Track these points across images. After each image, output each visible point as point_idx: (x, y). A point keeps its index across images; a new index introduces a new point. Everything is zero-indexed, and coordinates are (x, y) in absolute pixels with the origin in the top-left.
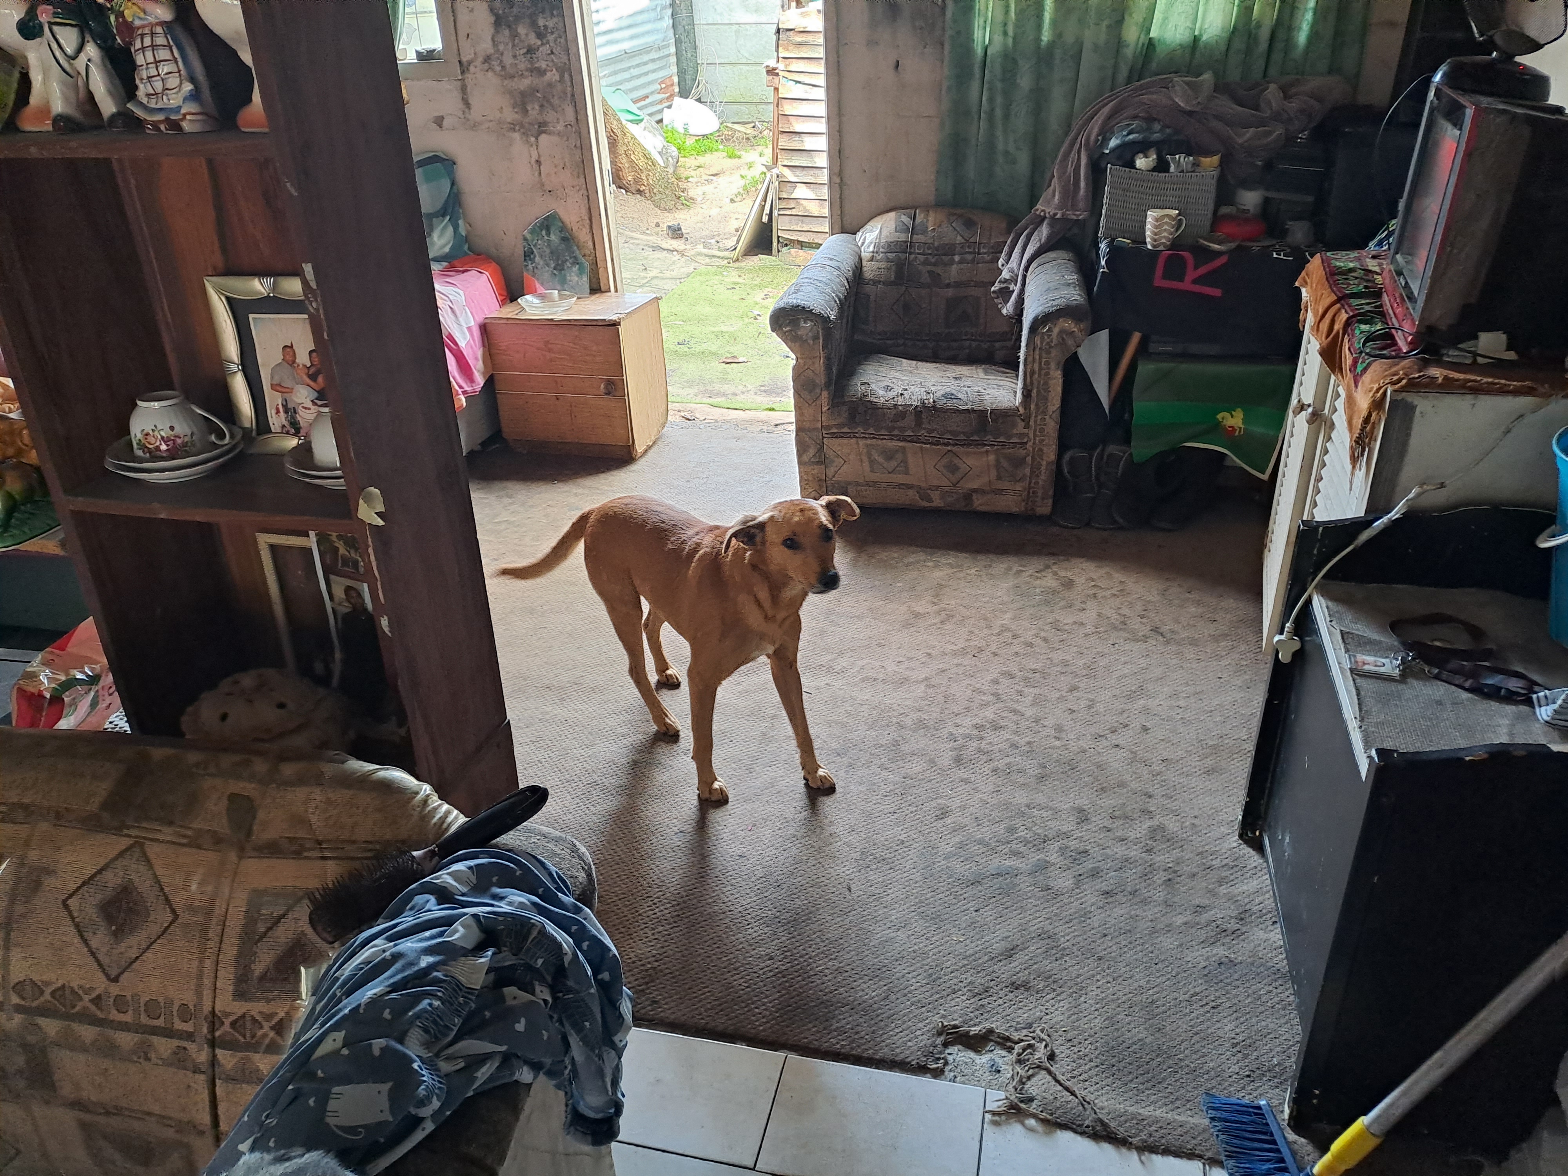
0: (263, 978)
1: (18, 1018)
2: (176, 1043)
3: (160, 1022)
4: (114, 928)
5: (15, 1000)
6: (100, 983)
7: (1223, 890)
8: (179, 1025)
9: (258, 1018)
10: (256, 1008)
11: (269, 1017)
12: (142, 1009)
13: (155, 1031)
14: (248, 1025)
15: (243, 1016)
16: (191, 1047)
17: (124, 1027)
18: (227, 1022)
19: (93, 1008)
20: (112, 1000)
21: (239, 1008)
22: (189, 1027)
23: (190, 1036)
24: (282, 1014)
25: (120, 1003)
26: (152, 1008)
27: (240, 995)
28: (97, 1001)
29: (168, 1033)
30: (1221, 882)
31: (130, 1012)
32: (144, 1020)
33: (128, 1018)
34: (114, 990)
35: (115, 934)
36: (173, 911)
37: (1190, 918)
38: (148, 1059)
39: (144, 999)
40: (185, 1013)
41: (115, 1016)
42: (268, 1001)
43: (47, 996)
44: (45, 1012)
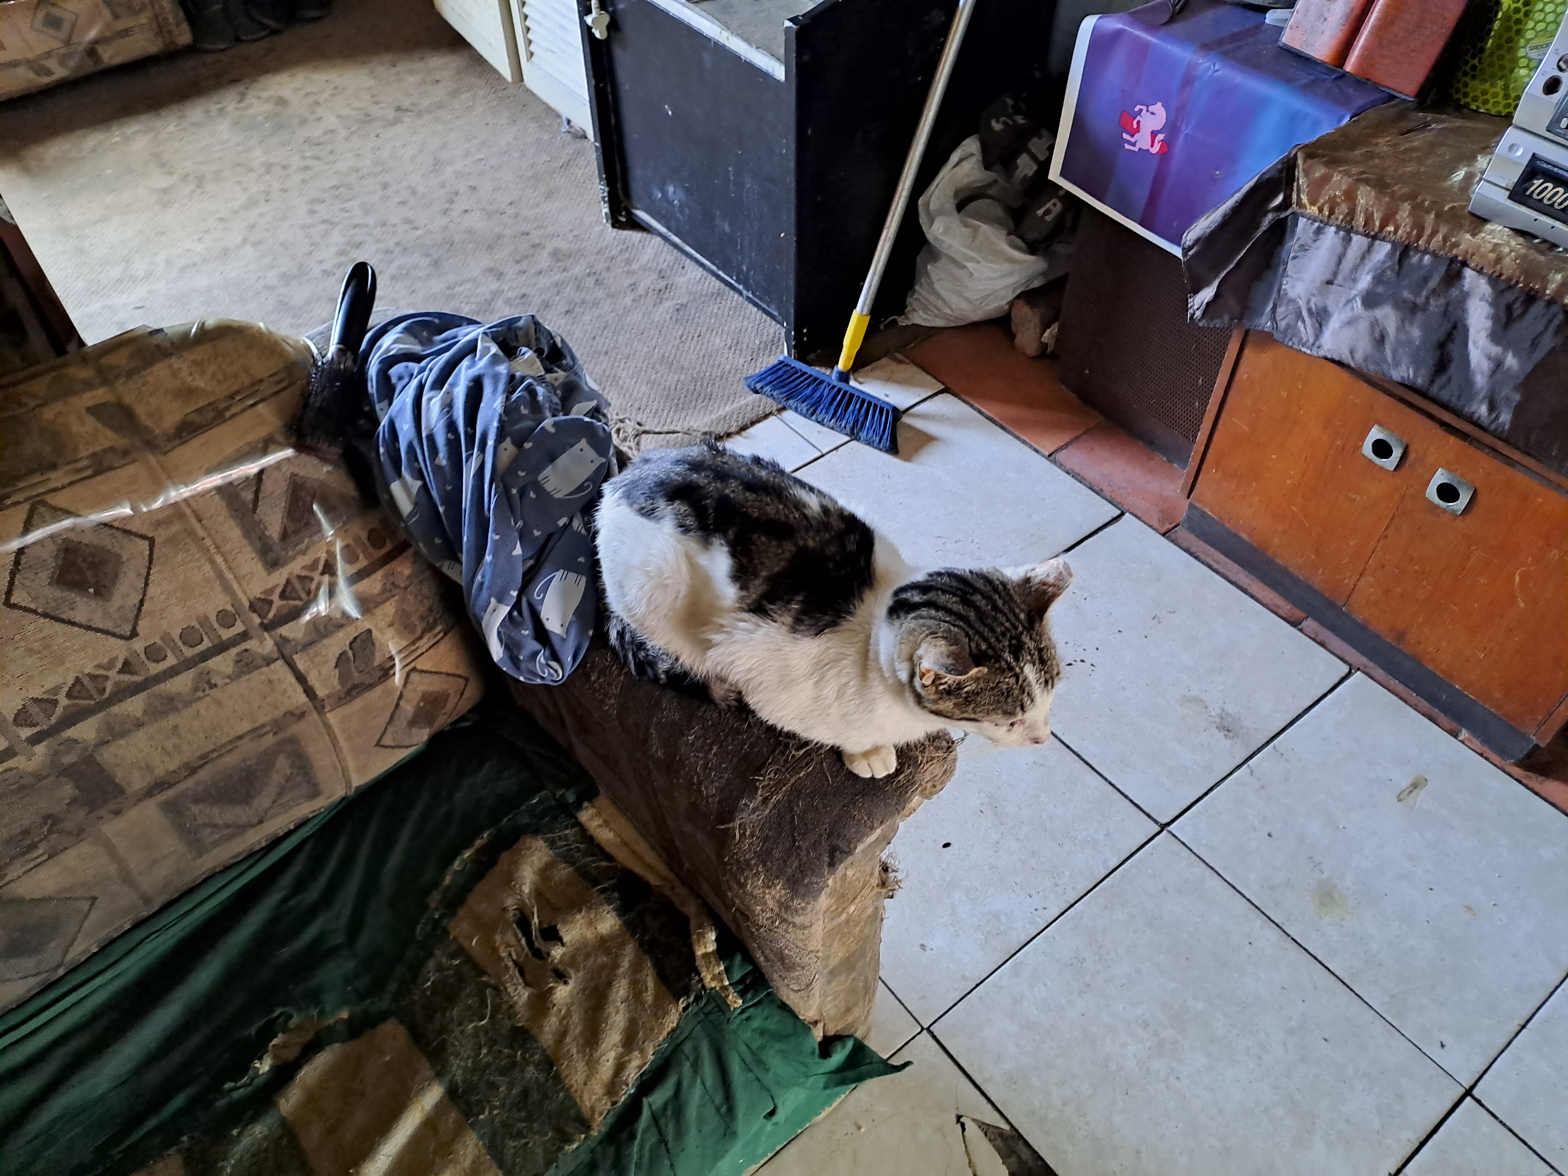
0: (284, 536)
1: (40, 749)
2: (234, 651)
3: (207, 644)
4: (91, 590)
5: (26, 733)
6: (118, 650)
7: (635, 267)
8: (226, 634)
9: (303, 573)
10: (296, 567)
11: (314, 565)
12: (180, 643)
13: (205, 656)
14: (298, 585)
15: (288, 582)
16: (251, 644)
17: (173, 672)
18: (275, 597)
19: (126, 678)
20: (143, 656)
21: (280, 577)
22: (239, 628)
23: (244, 636)
24: (323, 556)
25: (154, 653)
26: (189, 637)
27: (273, 565)
28: (127, 667)
29: (221, 648)
30: (628, 262)
31: (169, 654)
32: (189, 652)
33: (171, 661)
34: (138, 645)
35: (98, 594)
36: (143, 537)
37: (632, 296)
38: (213, 686)
39: (176, 634)
40: (226, 619)
41: (155, 669)
42: (304, 552)
43: (63, 701)
44: (71, 719)
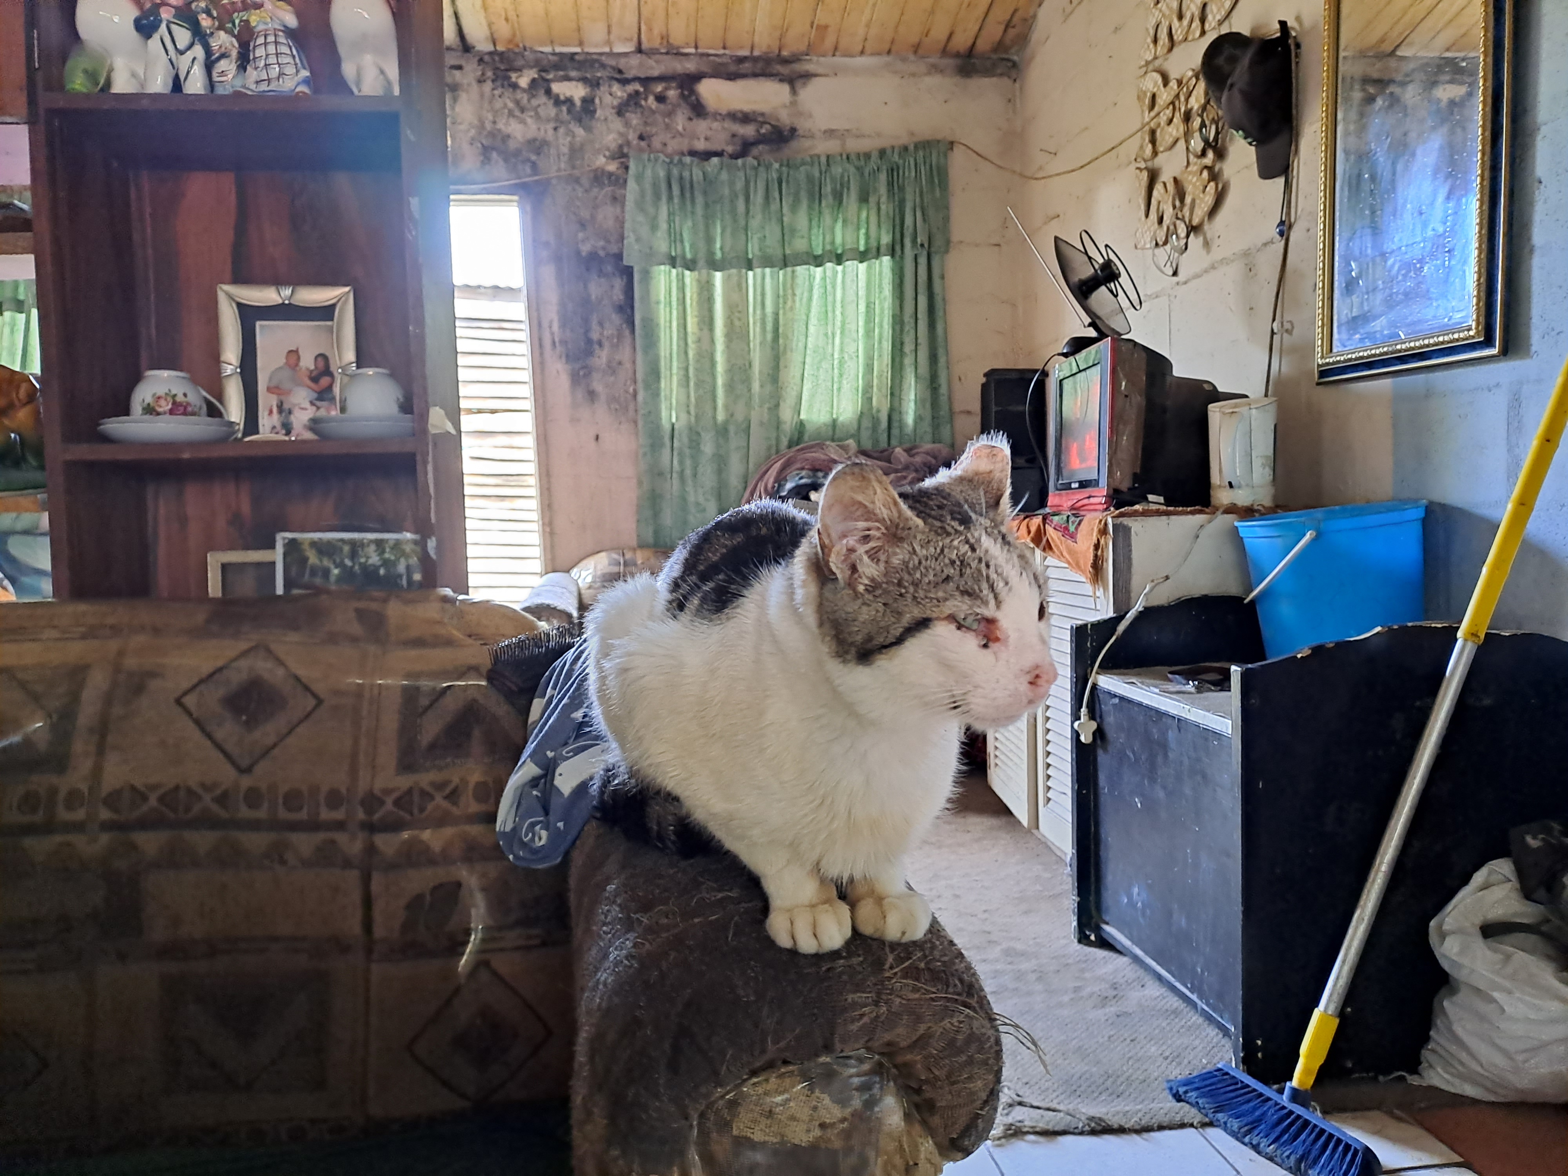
0: (432, 747)
1: (105, 838)
2: (321, 836)
3: (303, 815)
4: (244, 718)
5: (105, 814)
6: (226, 775)
8: (326, 815)
9: (429, 789)
10: (425, 779)
11: (440, 786)
12: (280, 801)
13: (294, 826)
14: (416, 798)
15: (410, 791)
16: (341, 838)
17: (255, 825)
18: (389, 801)
19: (215, 808)
20: (241, 795)
21: (404, 782)
22: (339, 815)
23: (340, 826)
24: (456, 780)
25: (253, 797)
26: (293, 799)
27: (406, 765)
28: (223, 799)
29: (314, 826)
31: (266, 805)
32: (283, 814)
33: (262, 813)
34: (246, 782)
35: (247, 723)
36: (314, 695)
38: (283, 862)
39: (283, 789)
40: (335, 799)
41: (244, 812)
42: (440, 769)
43: (153, 801)
44: (147, 823)
